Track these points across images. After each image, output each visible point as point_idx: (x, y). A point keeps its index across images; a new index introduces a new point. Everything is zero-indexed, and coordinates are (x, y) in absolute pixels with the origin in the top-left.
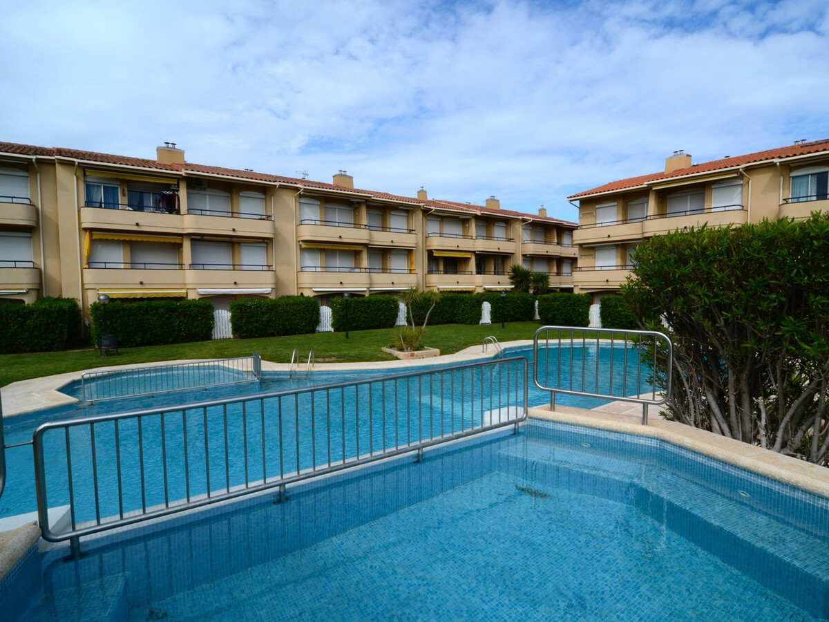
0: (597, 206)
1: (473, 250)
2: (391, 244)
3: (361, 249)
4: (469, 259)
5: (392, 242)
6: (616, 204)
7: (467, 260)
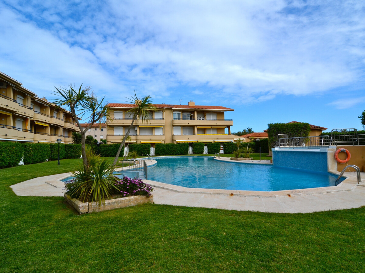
0: (114, 112)
1: (50, 123)
2: (24, 114)
3: (9, 115)
4: (48, 127)
5: (25, 113)
6: (122, 112)
7: (45, 127)
